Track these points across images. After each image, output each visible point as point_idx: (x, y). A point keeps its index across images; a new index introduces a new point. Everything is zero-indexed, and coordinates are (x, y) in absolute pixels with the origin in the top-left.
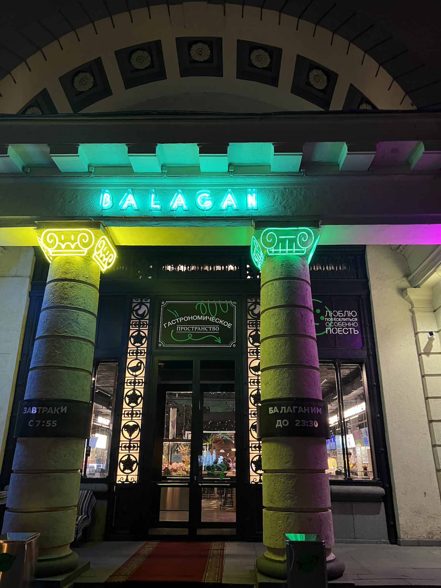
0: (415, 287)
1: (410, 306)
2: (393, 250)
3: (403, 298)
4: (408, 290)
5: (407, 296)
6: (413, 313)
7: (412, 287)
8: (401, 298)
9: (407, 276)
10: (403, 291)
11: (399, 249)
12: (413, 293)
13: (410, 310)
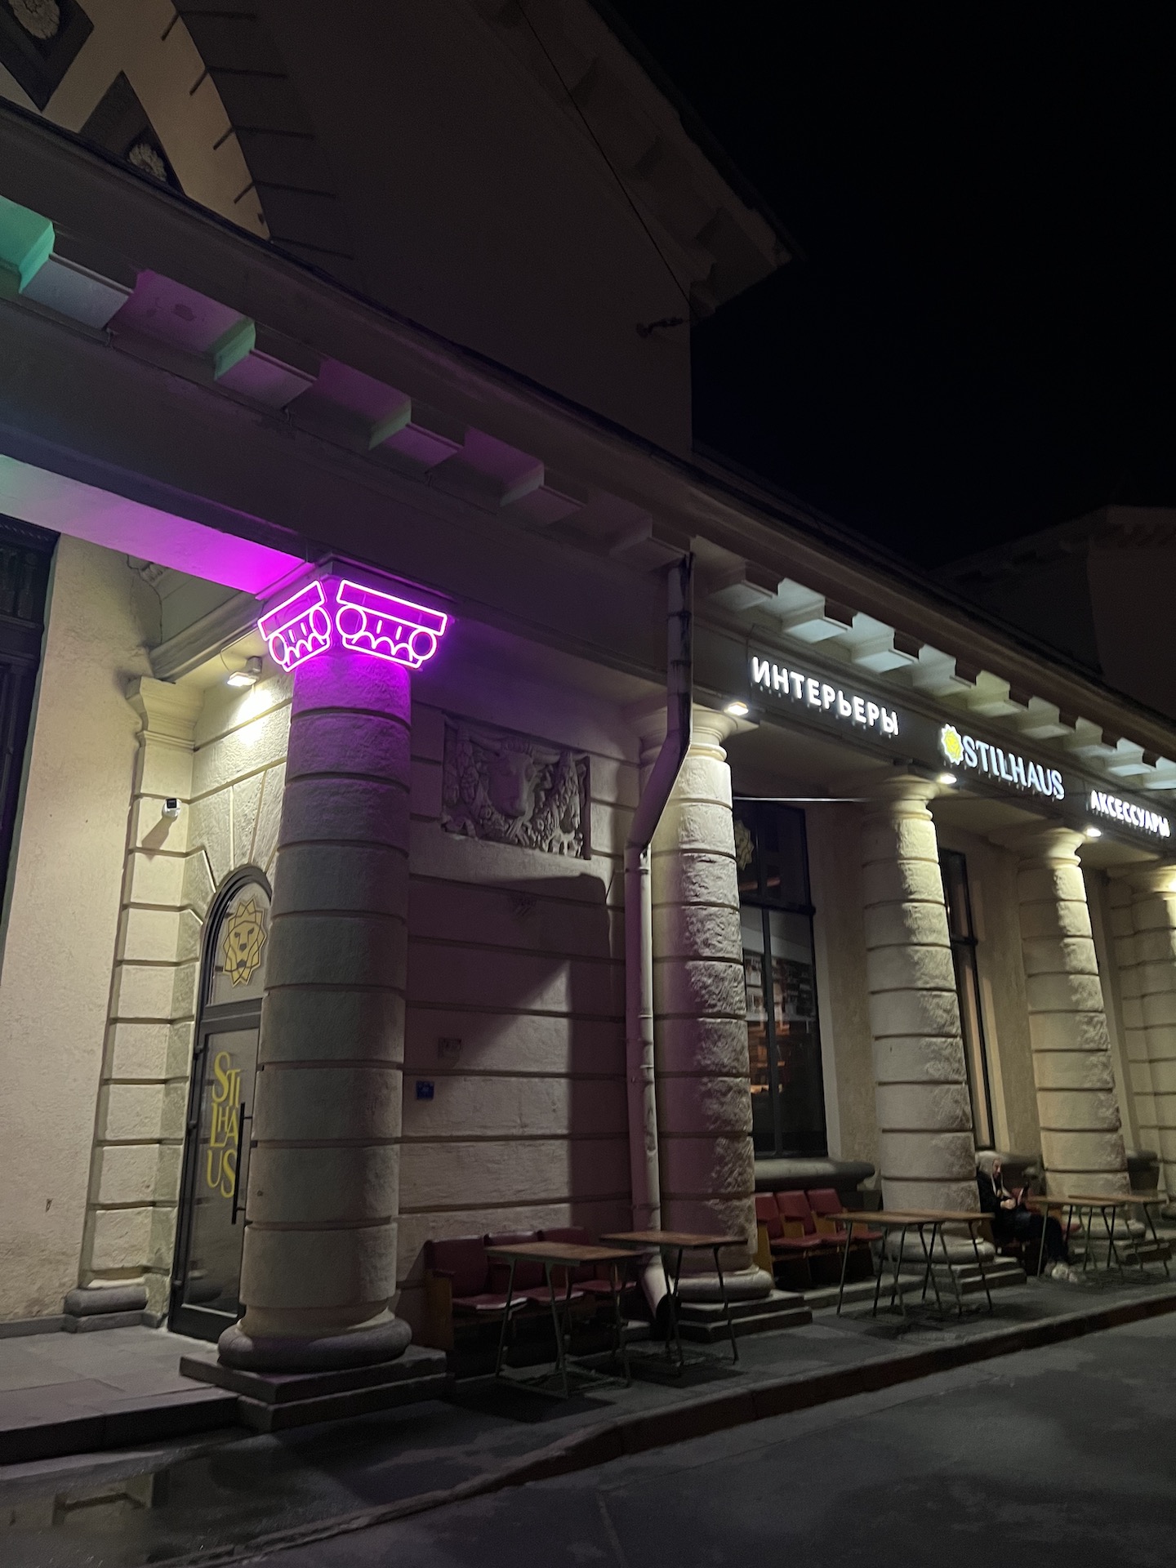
0: (163, 680)
1: (138, 723)
2: (131, 568)
3: (127, 699)
4: (144, 681)
5: (137, 697)
6: (143, 743)
7: (155, 677)
8: (120, 699)
9: (149, 645)
10: (130, 680)
11: (148, 569)
12: (153, 694)
13: (137, 733)
